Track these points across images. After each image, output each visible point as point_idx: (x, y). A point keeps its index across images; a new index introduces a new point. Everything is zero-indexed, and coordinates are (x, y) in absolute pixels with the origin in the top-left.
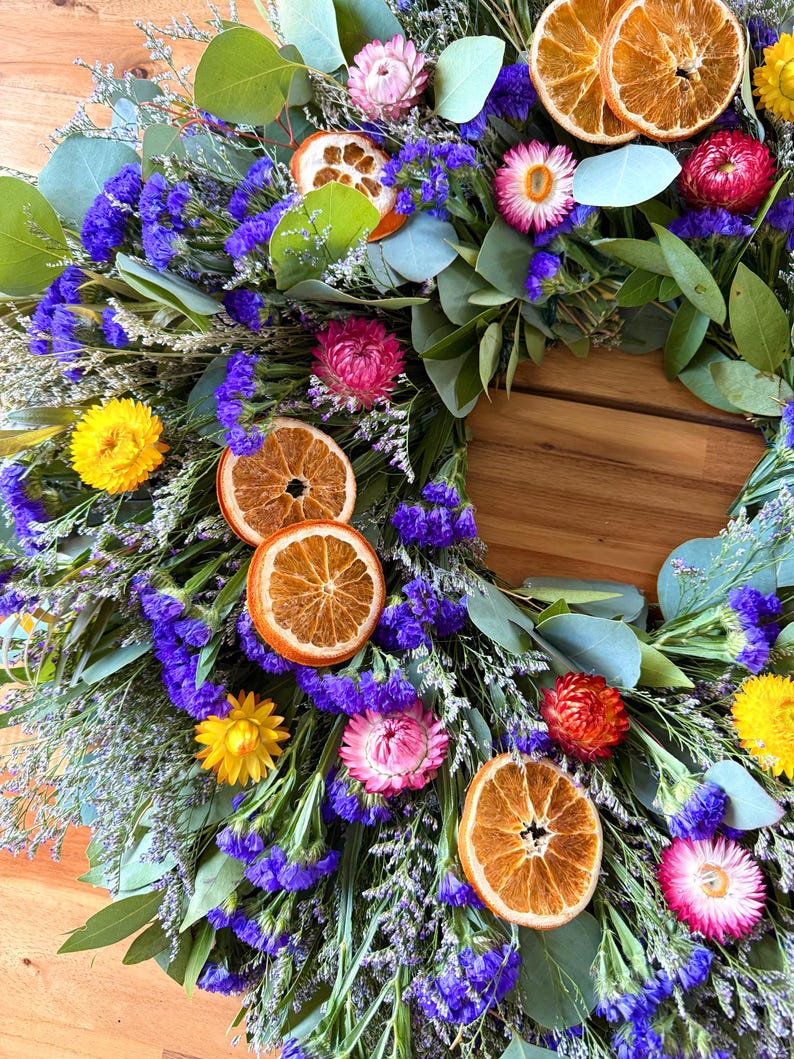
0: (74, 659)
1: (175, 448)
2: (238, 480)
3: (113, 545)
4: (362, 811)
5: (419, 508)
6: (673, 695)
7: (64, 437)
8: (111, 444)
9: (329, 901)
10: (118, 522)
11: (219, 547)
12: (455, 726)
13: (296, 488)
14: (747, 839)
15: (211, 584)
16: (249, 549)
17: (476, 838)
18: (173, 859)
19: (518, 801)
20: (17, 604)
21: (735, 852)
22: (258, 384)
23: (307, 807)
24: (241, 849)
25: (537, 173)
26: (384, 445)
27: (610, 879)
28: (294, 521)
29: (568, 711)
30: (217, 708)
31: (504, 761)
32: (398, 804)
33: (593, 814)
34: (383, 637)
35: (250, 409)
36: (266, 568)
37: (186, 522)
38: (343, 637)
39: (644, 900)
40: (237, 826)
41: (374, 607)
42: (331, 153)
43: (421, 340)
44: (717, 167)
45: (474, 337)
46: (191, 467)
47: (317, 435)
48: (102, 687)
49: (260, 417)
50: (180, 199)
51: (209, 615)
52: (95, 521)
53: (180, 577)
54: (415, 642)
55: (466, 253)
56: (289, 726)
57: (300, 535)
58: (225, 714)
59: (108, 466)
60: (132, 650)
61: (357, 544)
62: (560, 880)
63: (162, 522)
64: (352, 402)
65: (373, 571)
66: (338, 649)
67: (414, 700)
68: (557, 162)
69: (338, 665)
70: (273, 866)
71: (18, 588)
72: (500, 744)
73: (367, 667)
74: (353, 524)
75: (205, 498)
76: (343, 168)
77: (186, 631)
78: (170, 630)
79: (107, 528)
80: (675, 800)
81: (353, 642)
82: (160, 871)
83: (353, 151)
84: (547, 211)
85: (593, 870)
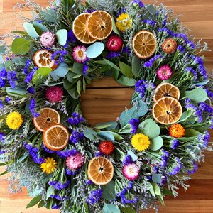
0: (16, 158)
1: (25, 118)
2: (37, 121)
3: (17, 138)
4: (72, 173)
5: (72, 118)
6: (121, 141)
7: (5, 120)
8: (13, 121)
9: (71, 189)
10: (18, 134)
11: (37, 134)
12: (85, 155)
13: (48, 120)
14: (135, 163)
15: (37, 140)
16: (42, 133)
17: (90, 172)
18: (42, 189)
19: (98, 165)
20: (4, 152)
21: (135, 165)
22: (36, 104)
23: (62, 174)
24: (53, 184)
25: (79, 52)
26: (62, 109)
27: (115, 174)
28: (50, 126)
29: (103, 148)
30: (43, 161)
31: (94, 159)
32: (78, 170)
33: (111, 164)
34: (70, 142)
35: (36, 109)
36: (46, 136)
37: (30, 131)
38: (63, 144)
39: (121, 176)
40: (51, 180)
41: (67, 137)
42: (41, 55)
43: (66, 87)
44: (112, 44)
45: (76, 84)
46: (28, 121)
47: (50, 109)
48: (22, 162)
49: (39, 109)
50: (15, 75)
51: (38, 146)
52: (14, 134)
53: (31, 141)
54: (76, 142)
55: (70, 69)
56: (57, 161)
57: (51, 128)
58: (45, 162)
59: (13, 125)
60: (26, 155)
61: (62, 127)
62: (107, 176)
63: (25, 132)
64: (54, 104)
65: (66, 131)
66: (62, 146)
67: (77, 152)
68: (83, 49)
69: (63, 149)
70: (58, 185)
71: (3, 150)
72: (93, 156)
73: (68, 148)
74: (61, 124)
75: (32, 126)
76: (44, 58)
77: (34, 150)
78: (31, 150)
79: (16, 135)
80: (123, 158)
81: (65, 144)
82: (40, 191)
83: (45, 54)
84: (83, 58)
85: (112, 173)
